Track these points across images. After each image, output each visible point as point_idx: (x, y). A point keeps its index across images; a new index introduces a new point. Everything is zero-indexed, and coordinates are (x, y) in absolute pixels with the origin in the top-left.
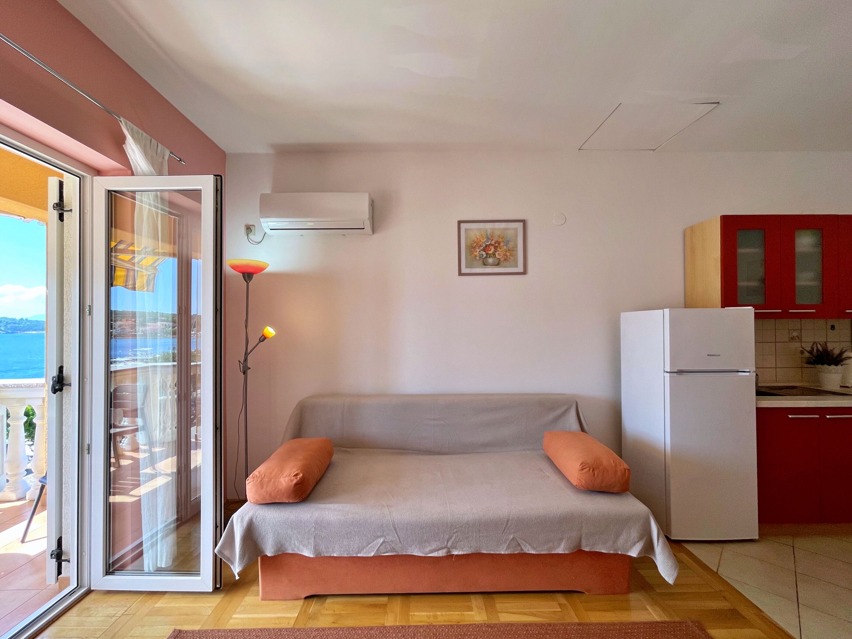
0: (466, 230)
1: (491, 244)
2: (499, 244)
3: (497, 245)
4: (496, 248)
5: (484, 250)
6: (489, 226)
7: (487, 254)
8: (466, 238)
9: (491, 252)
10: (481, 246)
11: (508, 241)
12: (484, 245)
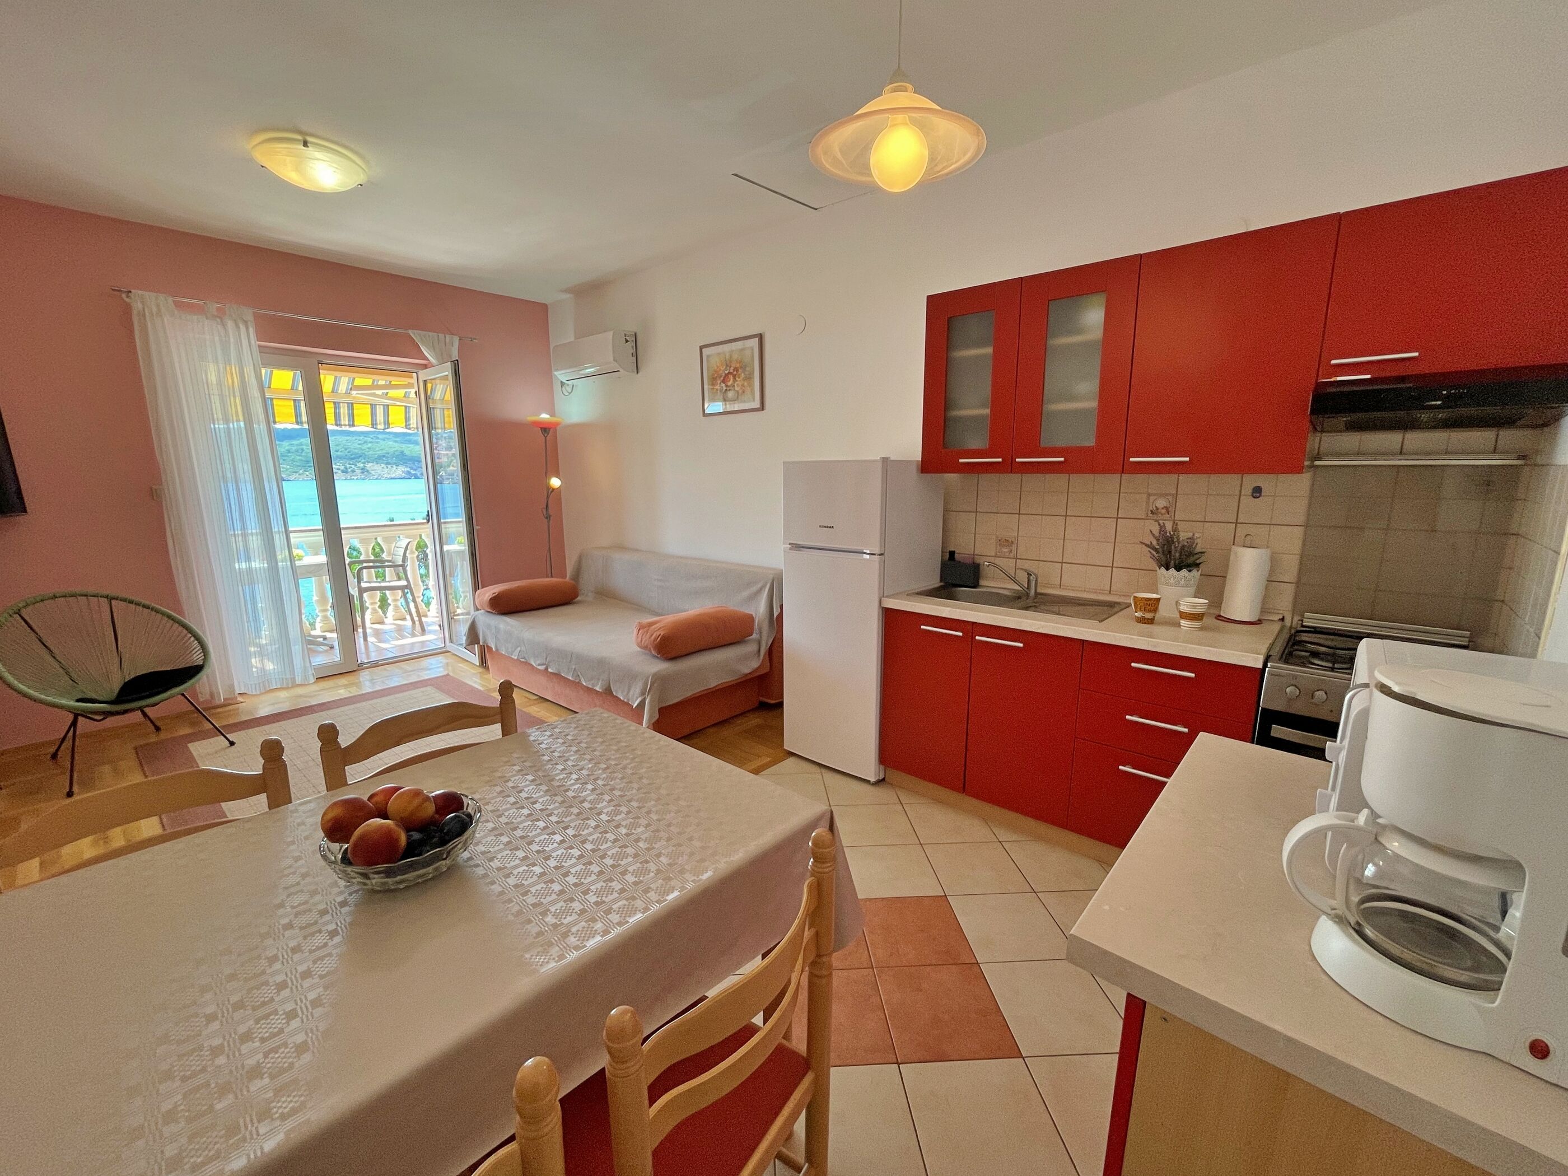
0: (708, 356)
1: (730, 373)
2: (737, 371)
3: (735, 373)
4: (734, 376)
5: (723, 381)
6: (726, 348)
7: (726, 386)
8: (708, 370)
9: (729, 384)
10: (721, 376)
11: (745, 366)
12: (724, 375)
